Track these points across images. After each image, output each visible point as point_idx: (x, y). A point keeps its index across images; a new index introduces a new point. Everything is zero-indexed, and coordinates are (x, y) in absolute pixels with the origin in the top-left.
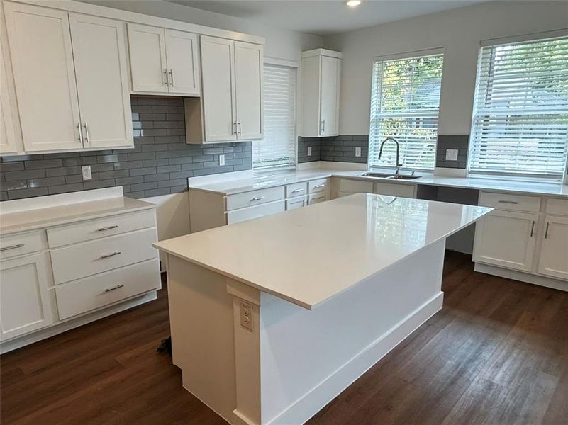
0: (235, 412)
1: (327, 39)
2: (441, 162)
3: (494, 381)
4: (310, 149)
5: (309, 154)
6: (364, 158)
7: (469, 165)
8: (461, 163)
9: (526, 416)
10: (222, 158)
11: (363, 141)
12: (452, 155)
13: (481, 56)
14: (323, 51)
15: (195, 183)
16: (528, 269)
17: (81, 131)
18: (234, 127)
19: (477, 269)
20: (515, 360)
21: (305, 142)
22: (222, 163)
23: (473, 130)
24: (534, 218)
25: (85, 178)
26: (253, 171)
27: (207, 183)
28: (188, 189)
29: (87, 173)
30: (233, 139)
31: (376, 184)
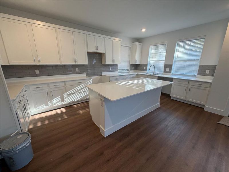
0: (100, 126)
1: (138, 40)
2: (165, 71)
3: (168, 125)
4: (133, 67)
5: (133, 68)
6: (146, 70)
7: (172, 73)
8: (170, 72)
9: (174, 134)
10: (111, 68)
11: (146, 66)
12: (168, 69)
13: (177, 44)
14: (137, 43)
15: (103, 74)
16: (184, 99)
17: (75, 60)
18: (113, 61)
19: (171, 98)
20: (175, 120)
21: (132, 65)
22: (111, 69)
23: (173, 63)
24: (187, 86)
25: (77, 71)
26: (118, 72)
27: (106, 74)
28: (102, 75)
29: (77, 70)
30: (113, 63)
31: (148, 76)
